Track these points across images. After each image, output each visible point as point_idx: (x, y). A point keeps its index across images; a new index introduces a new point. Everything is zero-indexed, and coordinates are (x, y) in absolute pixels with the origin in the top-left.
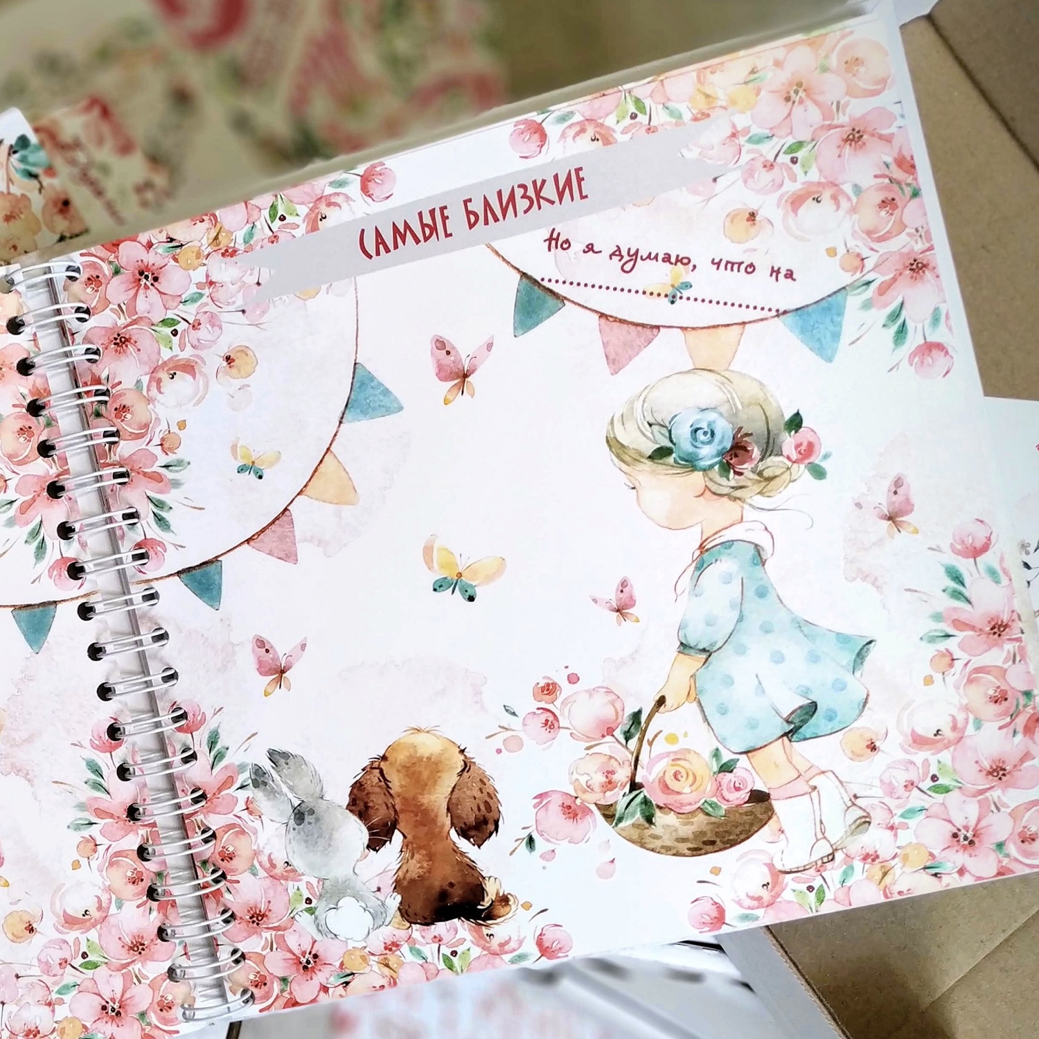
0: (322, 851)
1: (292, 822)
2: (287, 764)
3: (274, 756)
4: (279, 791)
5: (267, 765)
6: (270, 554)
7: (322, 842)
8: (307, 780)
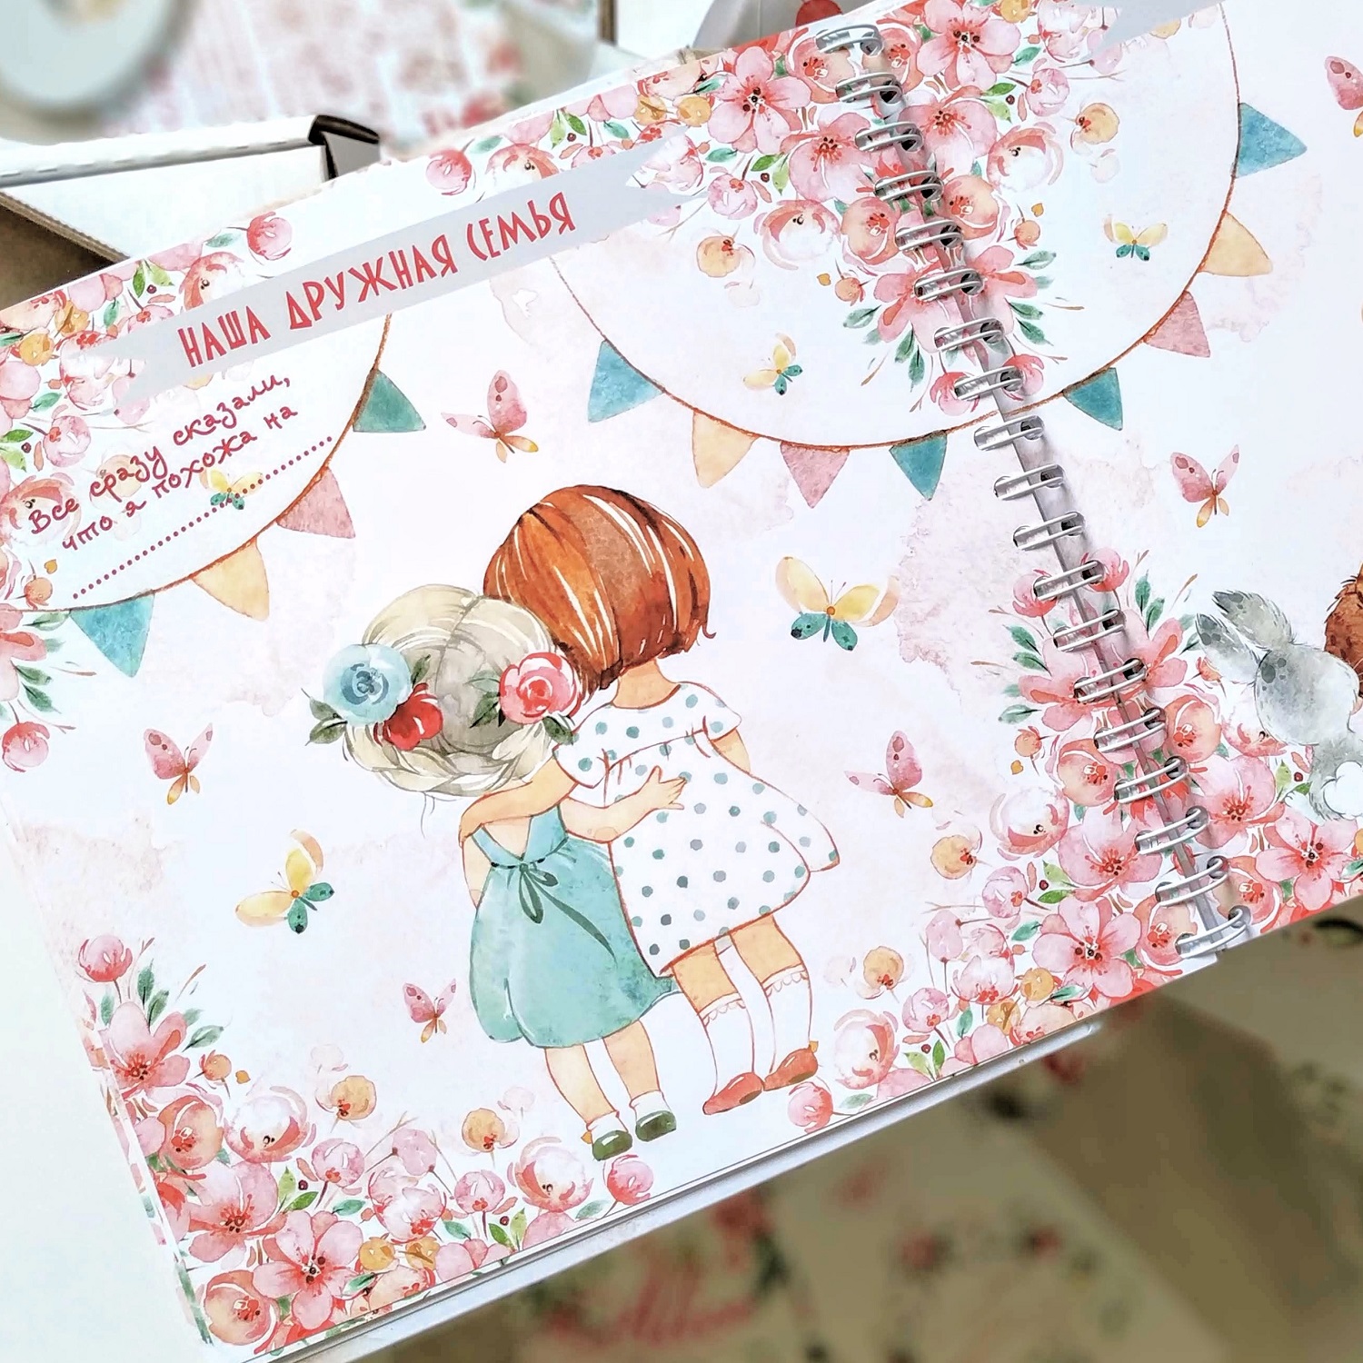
0: (1305, 710)
1: (1260, 680)
2: (1241, 607)
3: (1223, 600)
4: (1236, 643)
5: (1216, 613)
6: (1175, 349)
7: (1302, 698)
8: (1269, 624)
